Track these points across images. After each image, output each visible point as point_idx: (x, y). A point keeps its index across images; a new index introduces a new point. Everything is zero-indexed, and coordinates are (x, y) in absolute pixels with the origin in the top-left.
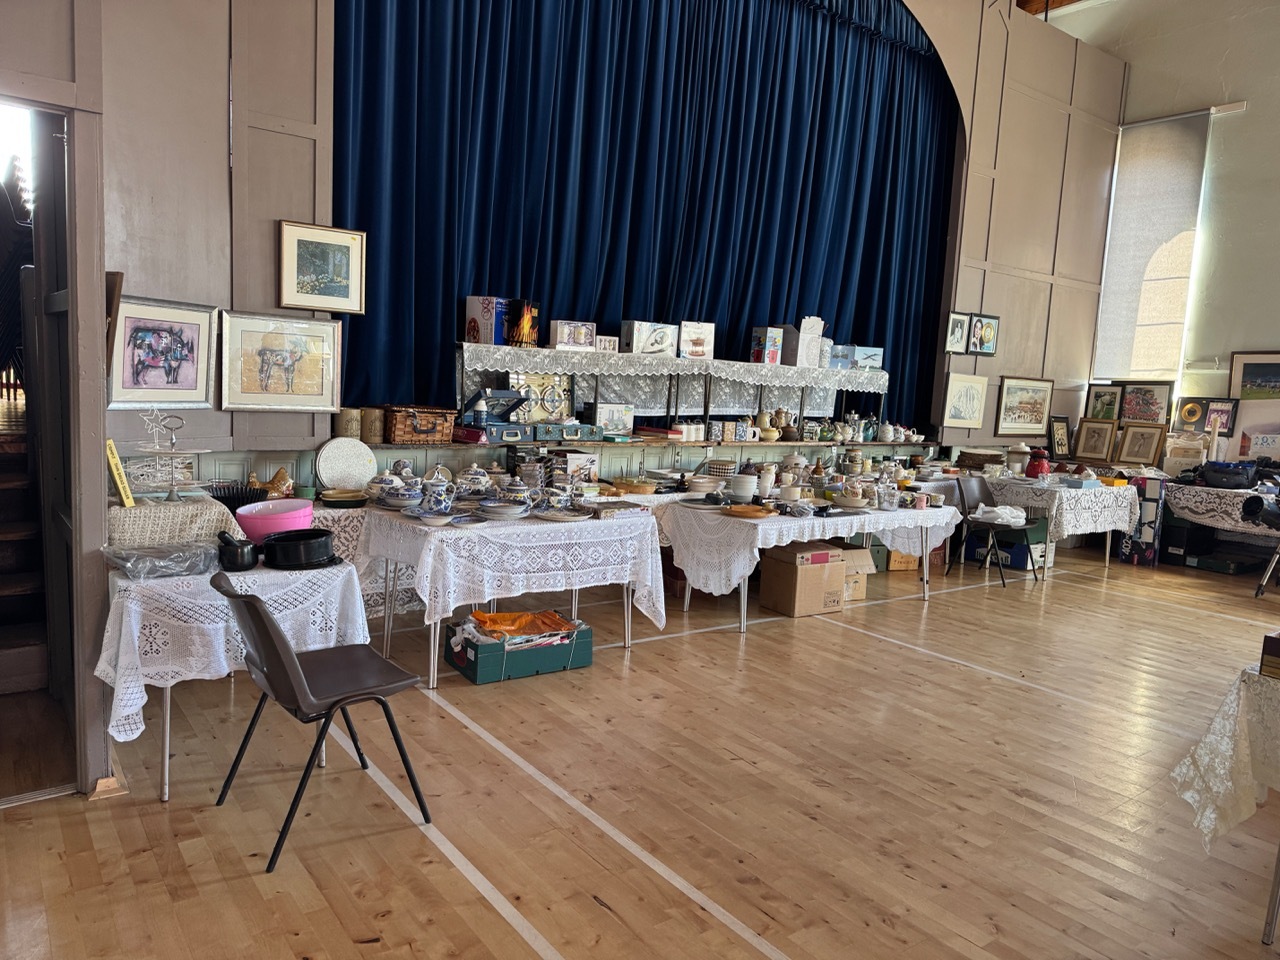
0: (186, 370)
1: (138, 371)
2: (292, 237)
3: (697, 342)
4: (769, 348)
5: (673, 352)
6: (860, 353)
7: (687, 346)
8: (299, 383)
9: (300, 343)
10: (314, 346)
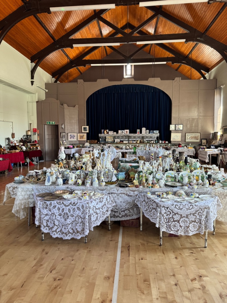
0: (75, 138)
1: (71, 138)
2: (83, 127)
3: (127, 132)
4: (137, 132)
5: (124, 133)
6: (155, 131)
7: (125, 133)
8: (83, 138)
9: (83, 135)
10: (84, 135)
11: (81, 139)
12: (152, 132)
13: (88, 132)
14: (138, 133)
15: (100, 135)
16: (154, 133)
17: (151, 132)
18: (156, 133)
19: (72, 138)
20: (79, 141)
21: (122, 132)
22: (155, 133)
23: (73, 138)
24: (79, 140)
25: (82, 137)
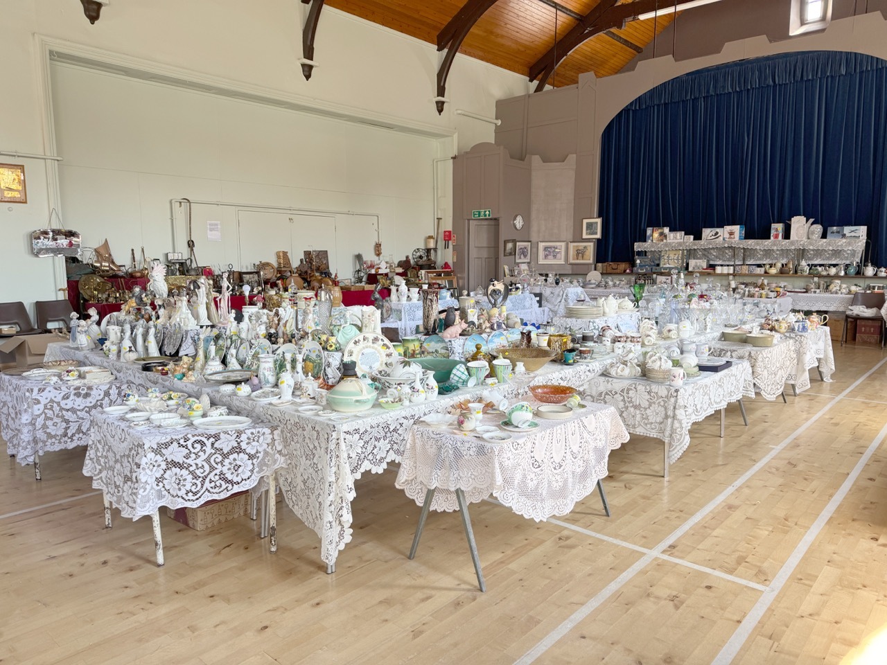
0: (558, 255)
1: (546, 256)
2: (585, 221)
3: (731, 233)
4: (773, 232)
5: (721, 238)
6: (847, 230)
7: (727, 236)
8: (585, 257)
9: (585, 247)
10: (589, 248)
11: (577, 259)
12: (838, 232)
13: (599, 236)
14: (776, 236)
15: (639, 247)
16: (844, 236)
17: (833, 232)
18: (853, 234)
19: (549, 257)
20: (571, 264)
21: (717, 233)
22: (848, 235)
23: (555, 257)
24: (571, 261)
25: (580, 253)
